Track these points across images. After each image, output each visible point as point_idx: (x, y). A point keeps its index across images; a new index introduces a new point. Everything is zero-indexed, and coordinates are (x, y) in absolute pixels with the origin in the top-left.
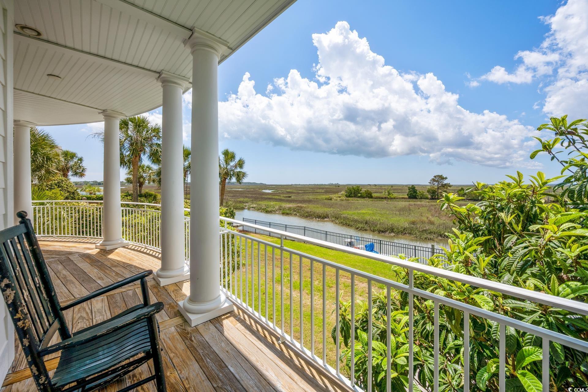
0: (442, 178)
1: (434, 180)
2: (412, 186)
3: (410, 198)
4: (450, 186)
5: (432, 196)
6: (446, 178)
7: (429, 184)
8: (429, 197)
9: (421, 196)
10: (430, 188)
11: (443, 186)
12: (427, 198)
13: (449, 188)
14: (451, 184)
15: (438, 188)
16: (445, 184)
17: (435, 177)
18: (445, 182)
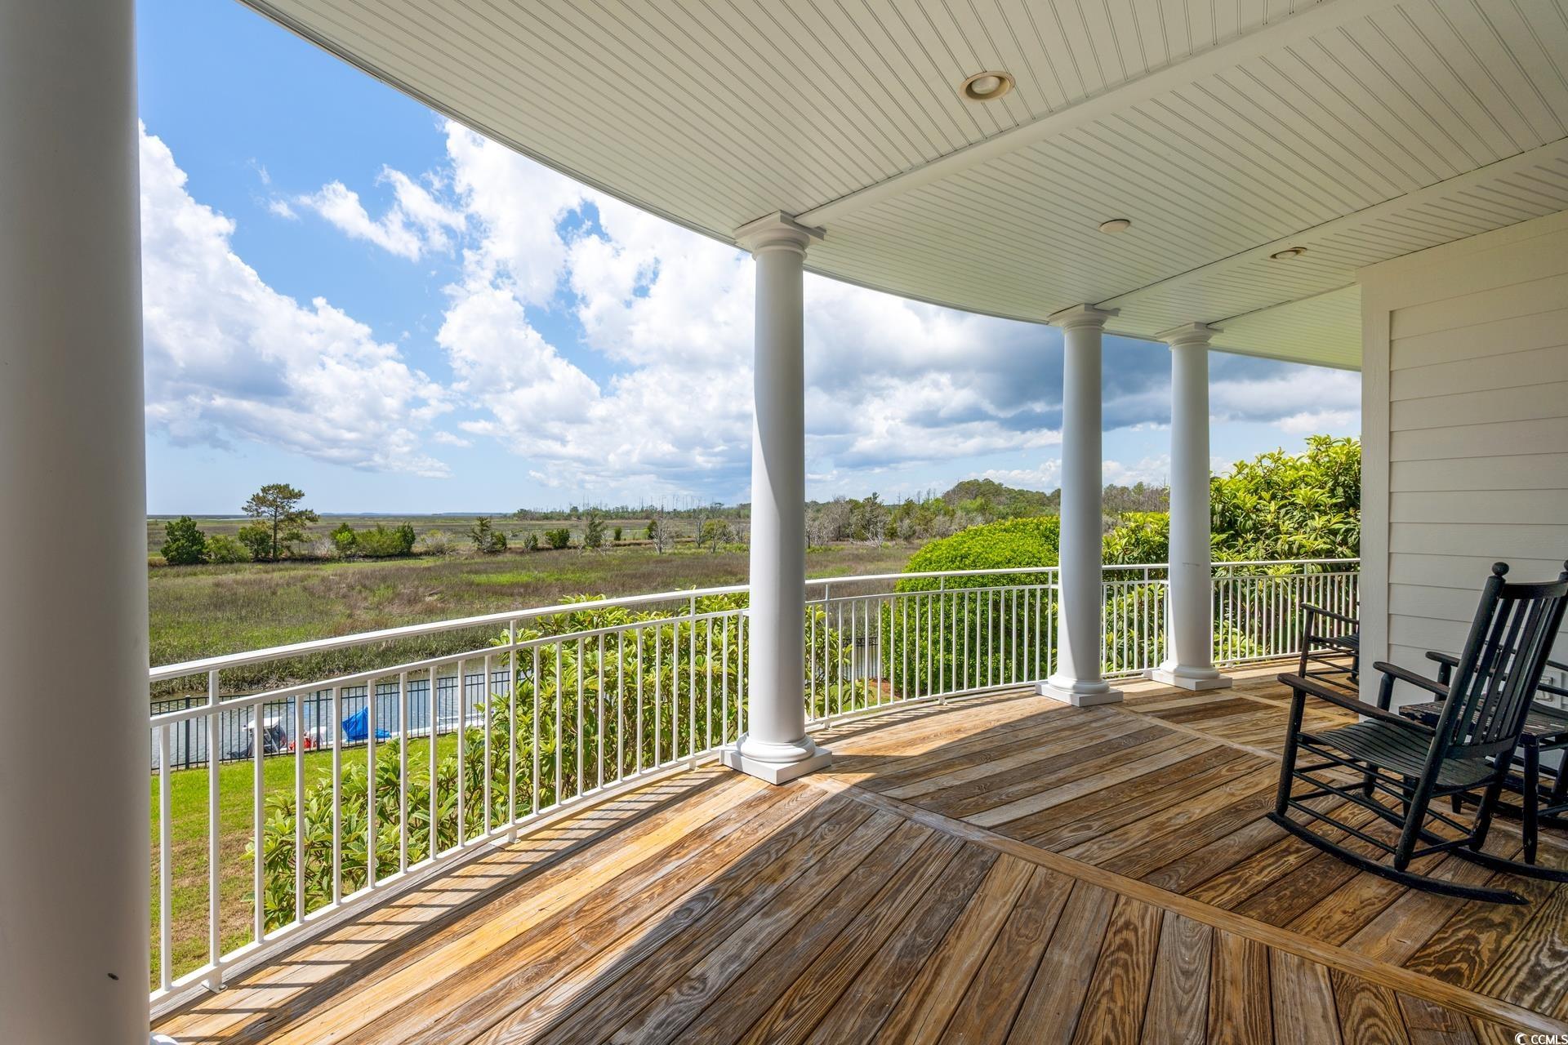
0: (287, 493)
1: (259, 500)
2: (184, 519)
3: (174, 562)
4: (313, 519)
5: (257, 552)
6: (300, 495)
7: (244, 513)
8: (248, 553)
9: (224, 552)
10: (248, 526)
11: (292, 520)
12: (242, 560)
13: (309, 524)
14: (317, 512)
15: (276, 528)
16: (301, 514)
17: (264, 490)
18: (297, 506)
